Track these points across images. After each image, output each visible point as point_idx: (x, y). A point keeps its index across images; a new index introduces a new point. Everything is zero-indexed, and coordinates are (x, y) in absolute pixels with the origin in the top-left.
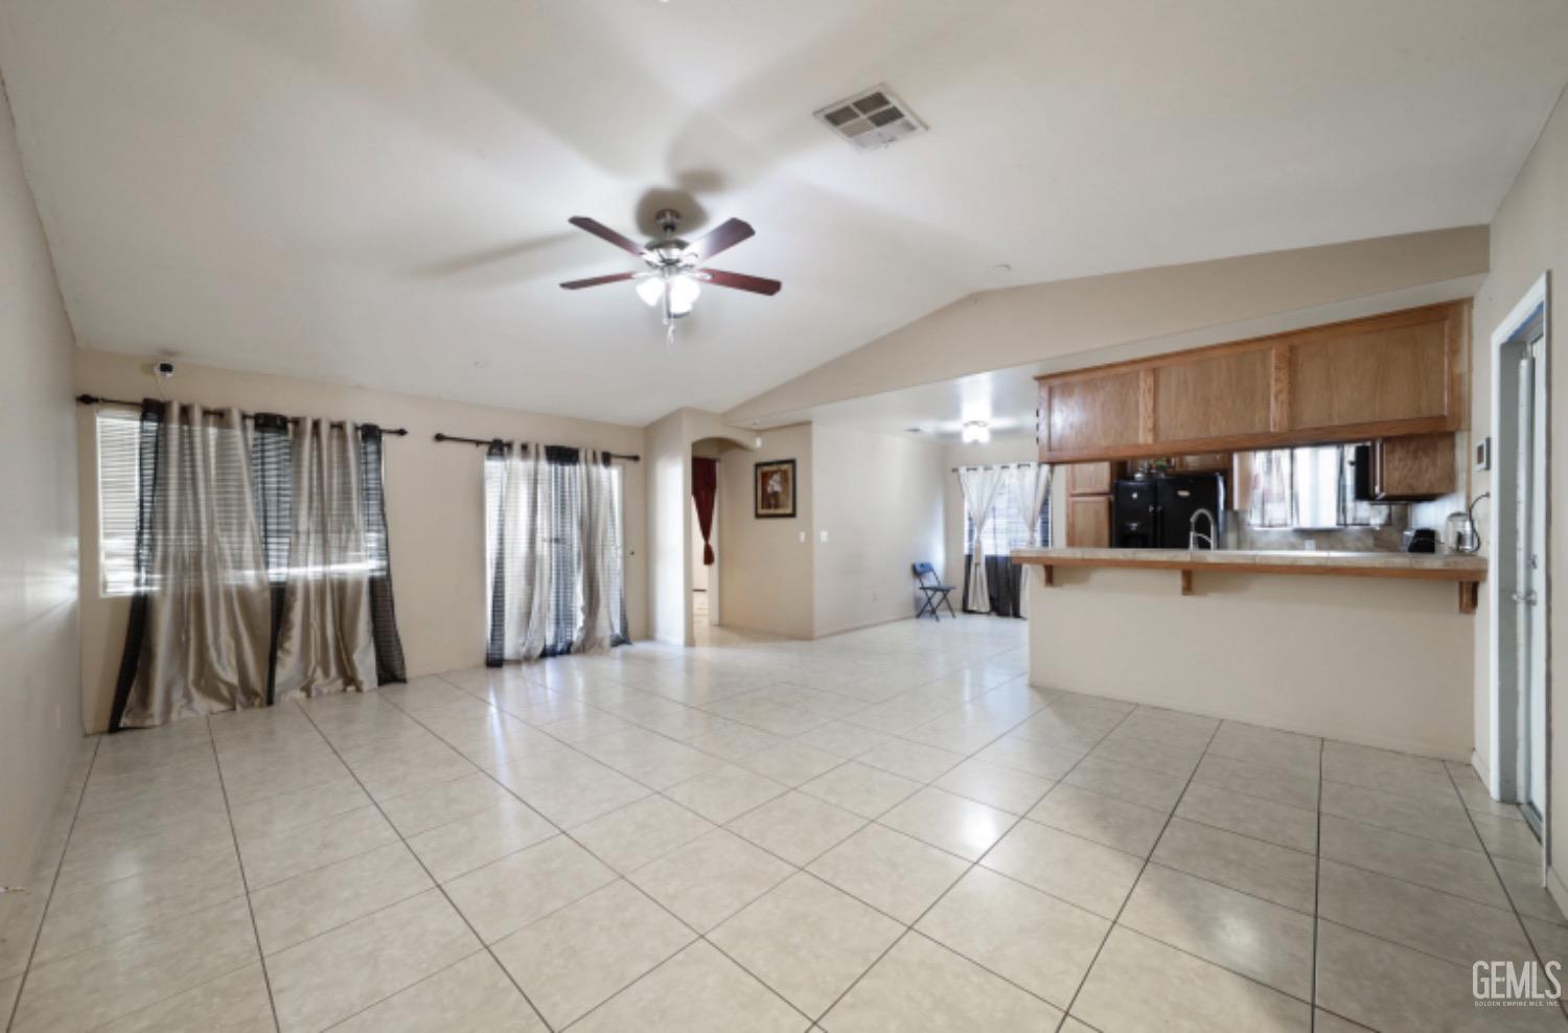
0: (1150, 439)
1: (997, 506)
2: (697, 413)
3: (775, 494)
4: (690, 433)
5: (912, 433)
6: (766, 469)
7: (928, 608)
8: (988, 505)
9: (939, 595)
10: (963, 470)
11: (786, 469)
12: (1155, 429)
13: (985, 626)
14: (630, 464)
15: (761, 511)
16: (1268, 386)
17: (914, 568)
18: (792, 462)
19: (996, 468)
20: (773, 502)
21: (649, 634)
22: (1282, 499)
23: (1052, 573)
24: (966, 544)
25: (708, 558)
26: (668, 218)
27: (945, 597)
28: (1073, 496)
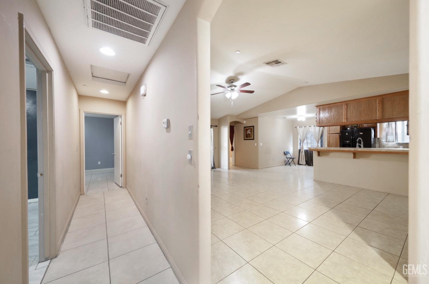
0: (345, 121)
1: (308, 137)
2: (231, 116)
3: (249, 134)
4: (229, 121)
5: (284, 119)
6: (246, 128)
7: (288, 163)
8: (305, 136)
9: (291, 160)
10: (298, 127)
11: (252, 129)
12: (347, 118)
13: (305, 168)
14: (215, 127)
15: (245, 138)
16: (377, 108)
17: (284, 152)
18: (253, 126)
19: (308, 127)
20: (248, 136)
21: (219, 167)
22: (392, 134)
23: (319, 153)
24: (299, 147)
25: (232, 150)
26: (232, 81)
27: (293, 160)
28: (329, 134)
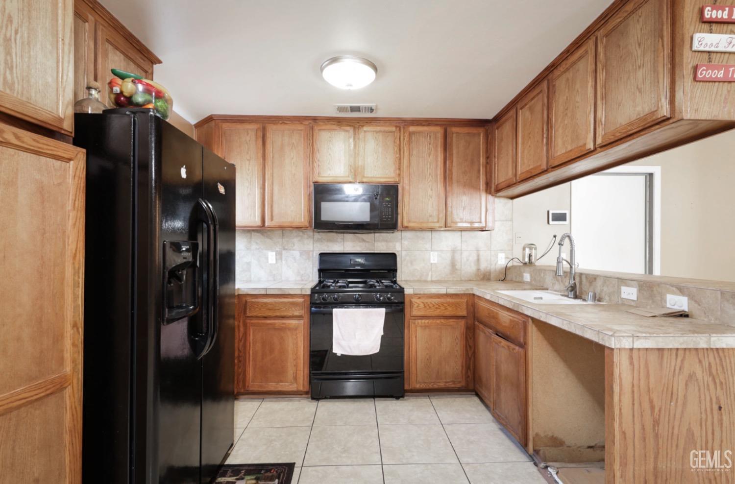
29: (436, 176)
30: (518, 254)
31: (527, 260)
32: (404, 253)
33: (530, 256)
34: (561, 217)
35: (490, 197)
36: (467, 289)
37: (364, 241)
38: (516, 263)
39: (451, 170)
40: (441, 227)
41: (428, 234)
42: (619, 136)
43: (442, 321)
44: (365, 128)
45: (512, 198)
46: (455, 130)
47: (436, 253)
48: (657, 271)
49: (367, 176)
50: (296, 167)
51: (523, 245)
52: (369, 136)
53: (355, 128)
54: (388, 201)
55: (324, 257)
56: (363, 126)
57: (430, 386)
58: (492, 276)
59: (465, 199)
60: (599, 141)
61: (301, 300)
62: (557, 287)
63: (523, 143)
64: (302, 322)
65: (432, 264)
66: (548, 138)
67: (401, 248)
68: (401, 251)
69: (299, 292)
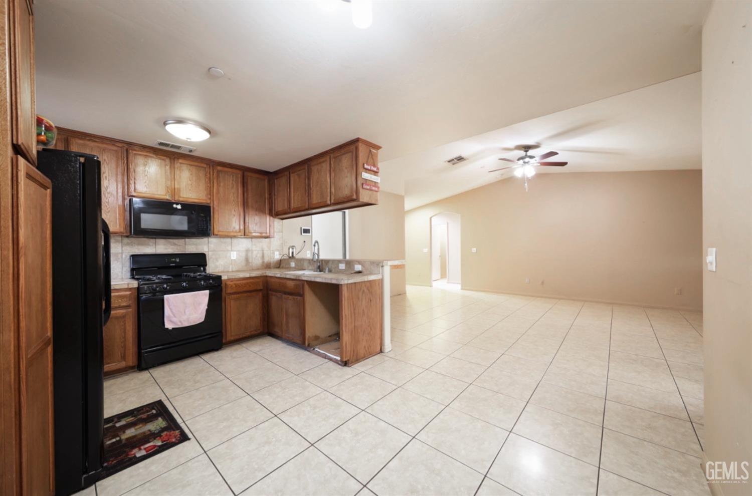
29: (238, 202)
30: (286, 251)
31: (291, 255)
32: (210, 253)
33: (293, 253)
34: (306, 231)
35: (271, 218)
36: (263, 273)
37: (175, 244)
38: (285, 257)
39: (247, 199)
40: (241, 235)
41: (229, 240)
42: (340, 201)
43: (248, 294)
44: (180, 161)
45: (282, 219)
46: (250, 174)
47: (235, 253)
48: (348, 258)
49: (183, 196)
50: (109, 180)
51: (288, 247)
52: (184, 167)
53: (170, 159)
54: (202, 217)
55: (135, 258)
56: (178, 159)
57: (241, 336)
58: (272, 265)
59: (257, 219)
60: (332, 201)
61: (128, 293)
62: (310, 268)
63: (294, 192)
64: (130, 310)
65: (232, 260)
66: (308, 193)
67: (209, 249)
68: (208, 251)
69: (126, 287)
